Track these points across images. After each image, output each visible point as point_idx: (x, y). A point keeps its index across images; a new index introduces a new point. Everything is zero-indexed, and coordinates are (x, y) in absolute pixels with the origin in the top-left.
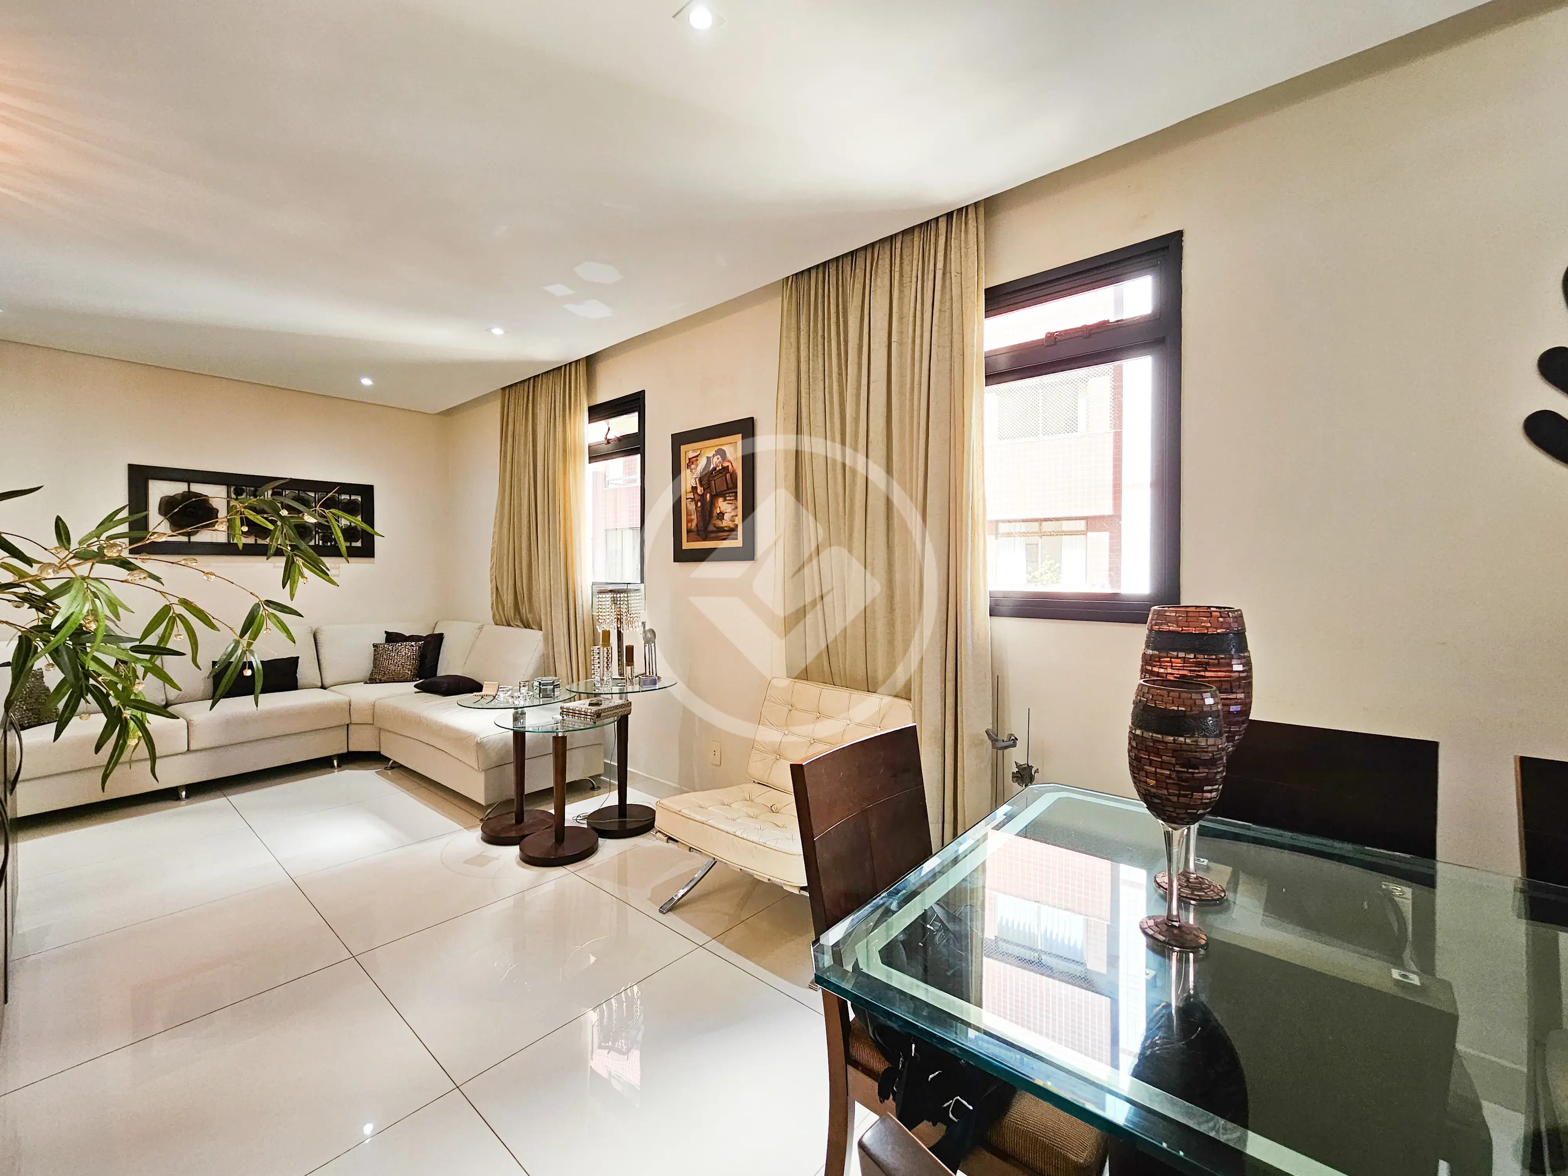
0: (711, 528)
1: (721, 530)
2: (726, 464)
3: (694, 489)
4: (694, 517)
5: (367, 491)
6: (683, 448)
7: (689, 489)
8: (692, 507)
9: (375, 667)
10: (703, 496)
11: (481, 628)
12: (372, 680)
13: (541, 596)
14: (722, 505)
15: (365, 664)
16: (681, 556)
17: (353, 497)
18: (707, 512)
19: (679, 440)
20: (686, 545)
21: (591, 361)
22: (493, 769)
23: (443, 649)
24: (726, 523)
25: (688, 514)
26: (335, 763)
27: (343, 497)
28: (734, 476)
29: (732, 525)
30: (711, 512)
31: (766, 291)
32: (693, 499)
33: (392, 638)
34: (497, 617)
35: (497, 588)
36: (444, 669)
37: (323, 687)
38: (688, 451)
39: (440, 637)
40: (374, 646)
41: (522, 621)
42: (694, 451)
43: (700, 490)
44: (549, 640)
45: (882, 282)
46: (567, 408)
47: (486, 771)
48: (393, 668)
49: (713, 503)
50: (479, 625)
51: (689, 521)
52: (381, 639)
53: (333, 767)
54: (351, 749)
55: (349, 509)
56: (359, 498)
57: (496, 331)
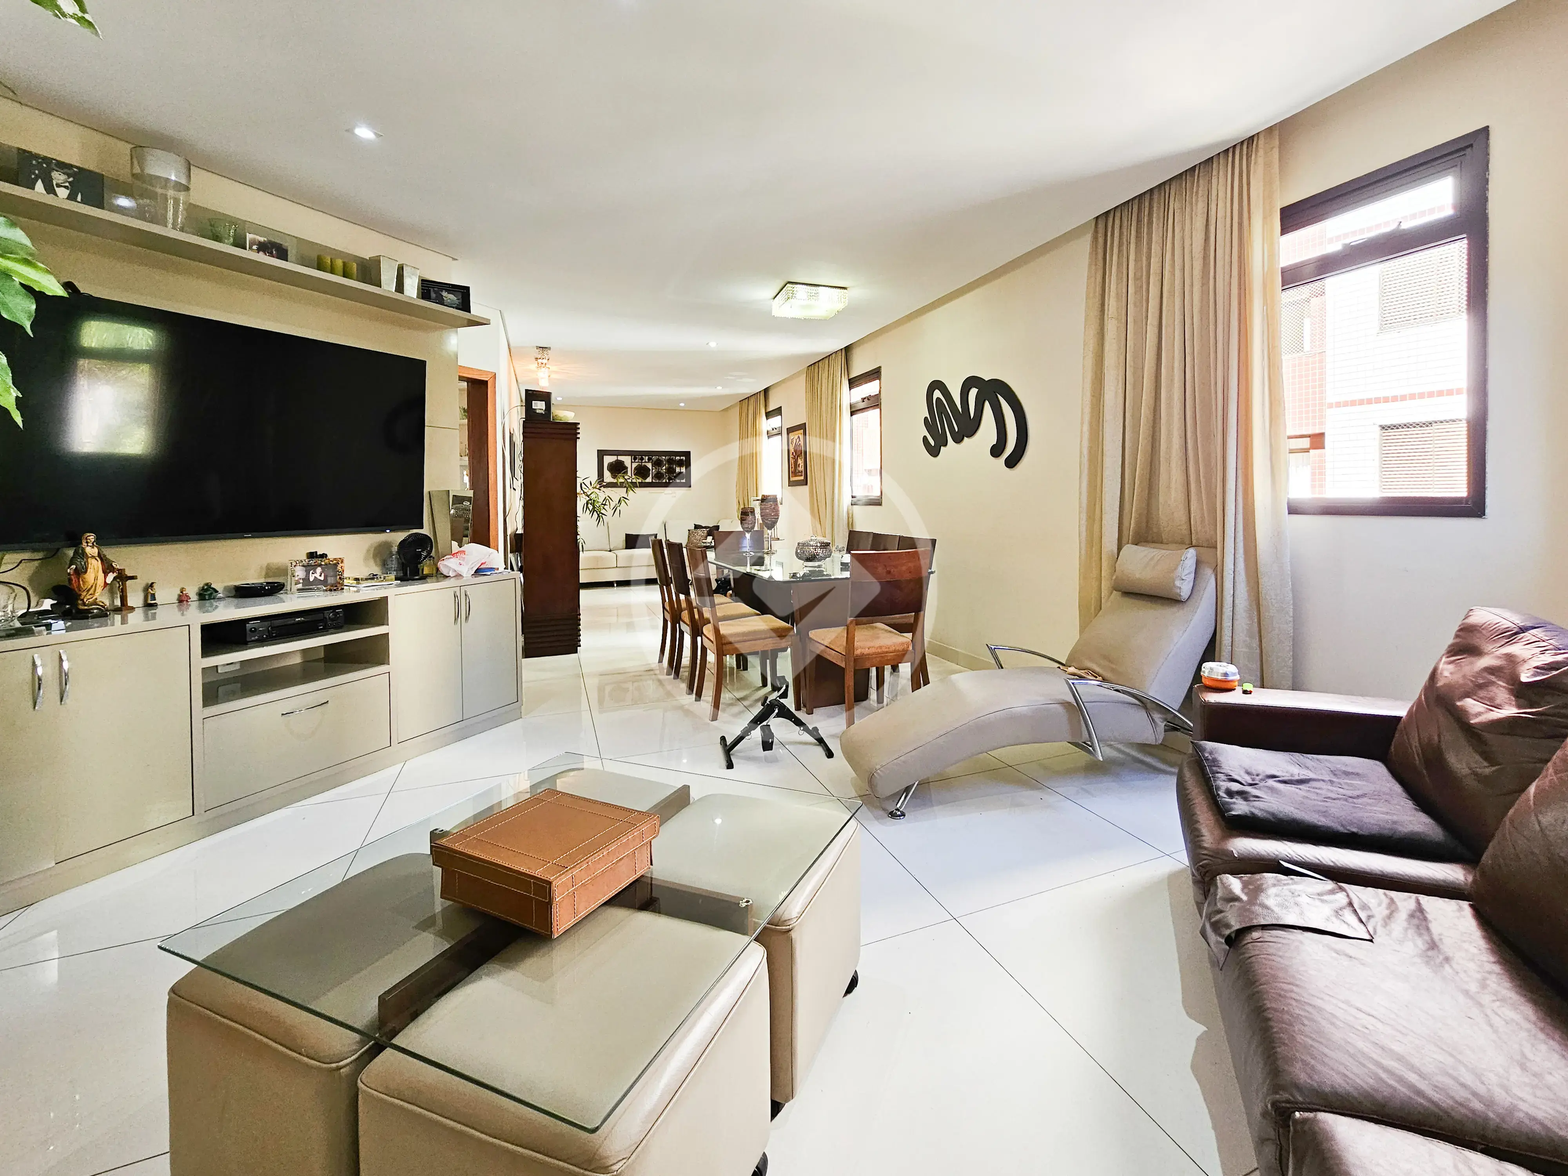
0: (797, 470)
1: (799, 471)
2: (800, 442)
4: (793, 465)
5: (687, 454)
7: (792, 454)
8: (792, 461)
10: (795, 456)
11: (733, 522)
14: (799, 460)
17: (681, 458)
18: (796, 464)
20: (792, 479)
21: (765, 392)
24: (800, 468)
25: (791, 464)
27: (677, 458)
28: (802, 449)
29: (802, 469)
32: (792, 458)
33: (697, 527)
38: (791, 436)
39: (718, 527)
40: (689, 531)
42: (793, 436)
43: (794, 454)
45: (825, 373)
48: (696, 541)
49: (797, 459)
51: (792, 467)
52: (693, 527)
55: (680, 464)
56: (684, 458)
57: (719, 388)
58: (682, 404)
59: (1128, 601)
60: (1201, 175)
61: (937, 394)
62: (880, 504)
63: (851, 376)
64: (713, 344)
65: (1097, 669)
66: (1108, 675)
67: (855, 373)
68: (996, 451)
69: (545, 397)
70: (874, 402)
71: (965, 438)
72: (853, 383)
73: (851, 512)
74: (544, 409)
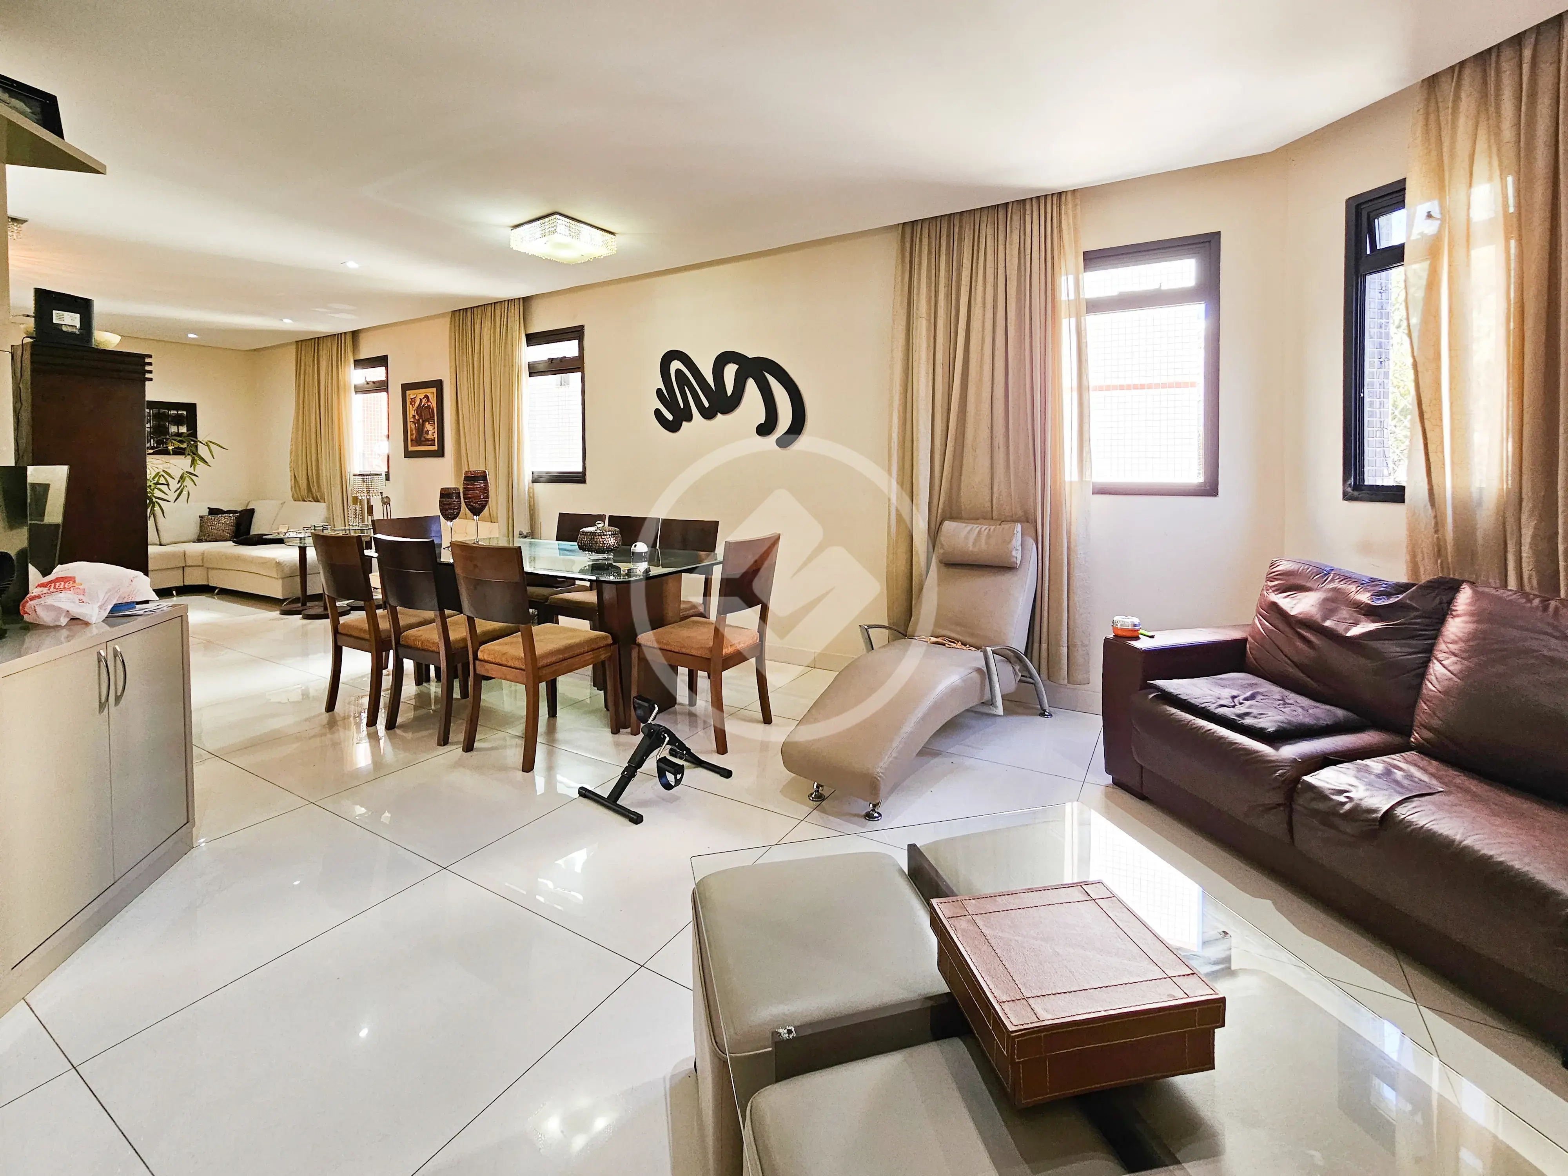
0: (423, 439)
1: (428, 440)
2: (429, 404)
3: (414, 416)
4: (414, 432)
5: (191, 408)
6: (408, 392)
7: (411, 416)
8: (413, 426)
9: (201, 531)
10: (418, 420)
11: (283, 503)
12: (199, 540)
13: (324, 480)
14: (428, 426)
15: (193, 529)
16: (408, 454)
17: (180, 412)
18: (420, 430)
19: (406, 387)
20: (411, 449)
21: (355, 334)
22: (287, 578)
23: (254, 520)
24: (430, 436)
25: (411, 430)
26: (174, 592)
27: (172, 412)
28: (433, 410)
29: (432, 437)
30: (422, 431)
31: (443, 315)
32: (413, 422)
33: (213, 511)
34: (296, 496)
35: (295, 476)
36: (255, 530)
37: (161, 545)
38: (410, 394)
39: (252, 511)
40: (200, 517)
41: (313, 498)
42: (414, 394)
43: (417, 417)
44: (330, 508)
45: (487, 324)
46: (339, 360)
47: (283, 578)
48: (215, 532)
49: (423, 425)
50: (281, 502)
51: (412, 435)
52: (205, 512)
53: (172, 595)
54: (186, 584)
55: (178, 421)
56: (185, 413)
57: (286, 321)
58: (191, 336)
59: (952, 571)
60: (1014, 210)
61: (676, 365)
62: (583, 481)
63: (529, 332)
64: (352, 265)
65: (953, 635)
66: (968, 639)
67: (537, 327)
68: (765, 429)
69: (82, 306)
70: (573, 365)
71: (719, 414)
72: (533, 339)
73: (531, 490)
74: (78, 327)
